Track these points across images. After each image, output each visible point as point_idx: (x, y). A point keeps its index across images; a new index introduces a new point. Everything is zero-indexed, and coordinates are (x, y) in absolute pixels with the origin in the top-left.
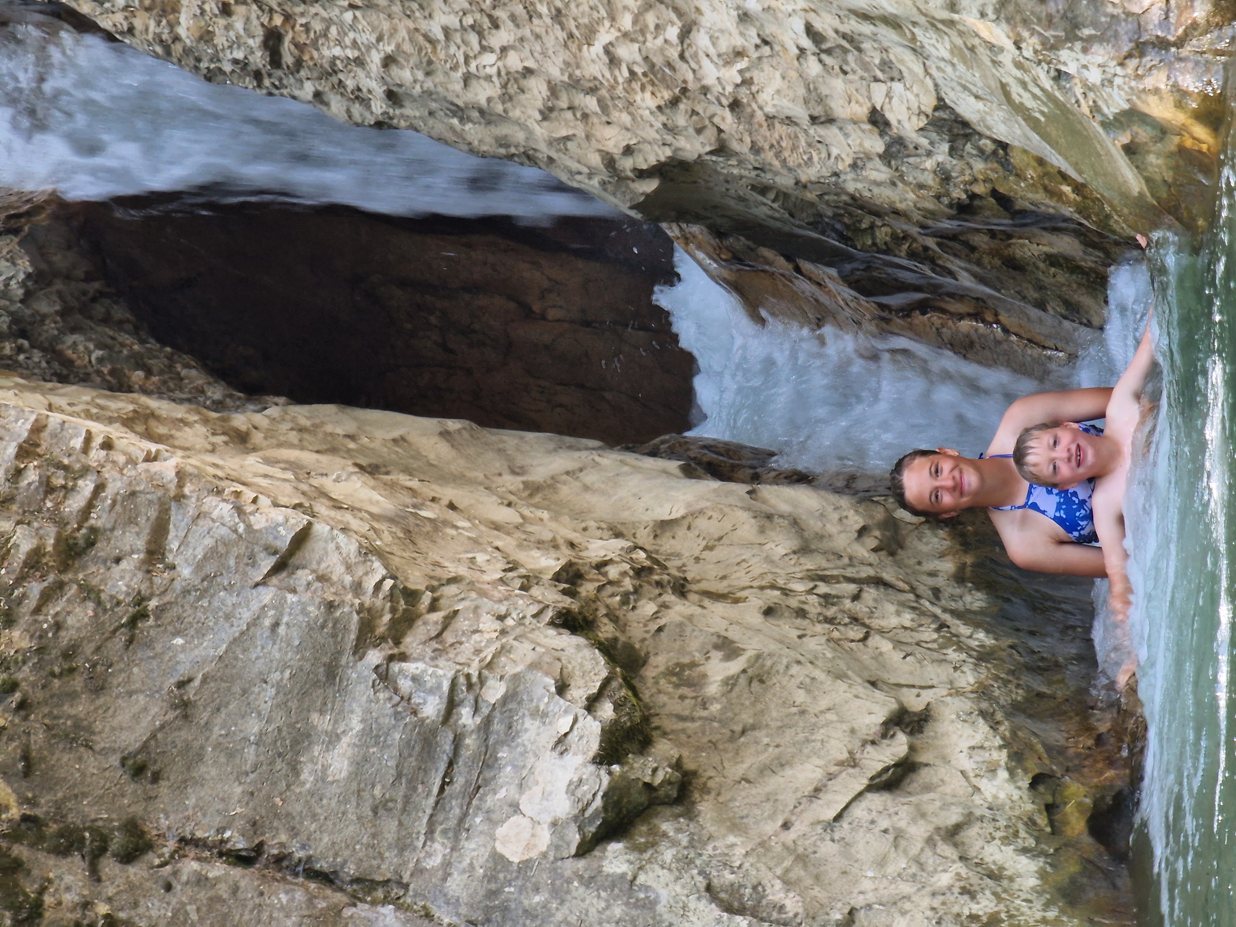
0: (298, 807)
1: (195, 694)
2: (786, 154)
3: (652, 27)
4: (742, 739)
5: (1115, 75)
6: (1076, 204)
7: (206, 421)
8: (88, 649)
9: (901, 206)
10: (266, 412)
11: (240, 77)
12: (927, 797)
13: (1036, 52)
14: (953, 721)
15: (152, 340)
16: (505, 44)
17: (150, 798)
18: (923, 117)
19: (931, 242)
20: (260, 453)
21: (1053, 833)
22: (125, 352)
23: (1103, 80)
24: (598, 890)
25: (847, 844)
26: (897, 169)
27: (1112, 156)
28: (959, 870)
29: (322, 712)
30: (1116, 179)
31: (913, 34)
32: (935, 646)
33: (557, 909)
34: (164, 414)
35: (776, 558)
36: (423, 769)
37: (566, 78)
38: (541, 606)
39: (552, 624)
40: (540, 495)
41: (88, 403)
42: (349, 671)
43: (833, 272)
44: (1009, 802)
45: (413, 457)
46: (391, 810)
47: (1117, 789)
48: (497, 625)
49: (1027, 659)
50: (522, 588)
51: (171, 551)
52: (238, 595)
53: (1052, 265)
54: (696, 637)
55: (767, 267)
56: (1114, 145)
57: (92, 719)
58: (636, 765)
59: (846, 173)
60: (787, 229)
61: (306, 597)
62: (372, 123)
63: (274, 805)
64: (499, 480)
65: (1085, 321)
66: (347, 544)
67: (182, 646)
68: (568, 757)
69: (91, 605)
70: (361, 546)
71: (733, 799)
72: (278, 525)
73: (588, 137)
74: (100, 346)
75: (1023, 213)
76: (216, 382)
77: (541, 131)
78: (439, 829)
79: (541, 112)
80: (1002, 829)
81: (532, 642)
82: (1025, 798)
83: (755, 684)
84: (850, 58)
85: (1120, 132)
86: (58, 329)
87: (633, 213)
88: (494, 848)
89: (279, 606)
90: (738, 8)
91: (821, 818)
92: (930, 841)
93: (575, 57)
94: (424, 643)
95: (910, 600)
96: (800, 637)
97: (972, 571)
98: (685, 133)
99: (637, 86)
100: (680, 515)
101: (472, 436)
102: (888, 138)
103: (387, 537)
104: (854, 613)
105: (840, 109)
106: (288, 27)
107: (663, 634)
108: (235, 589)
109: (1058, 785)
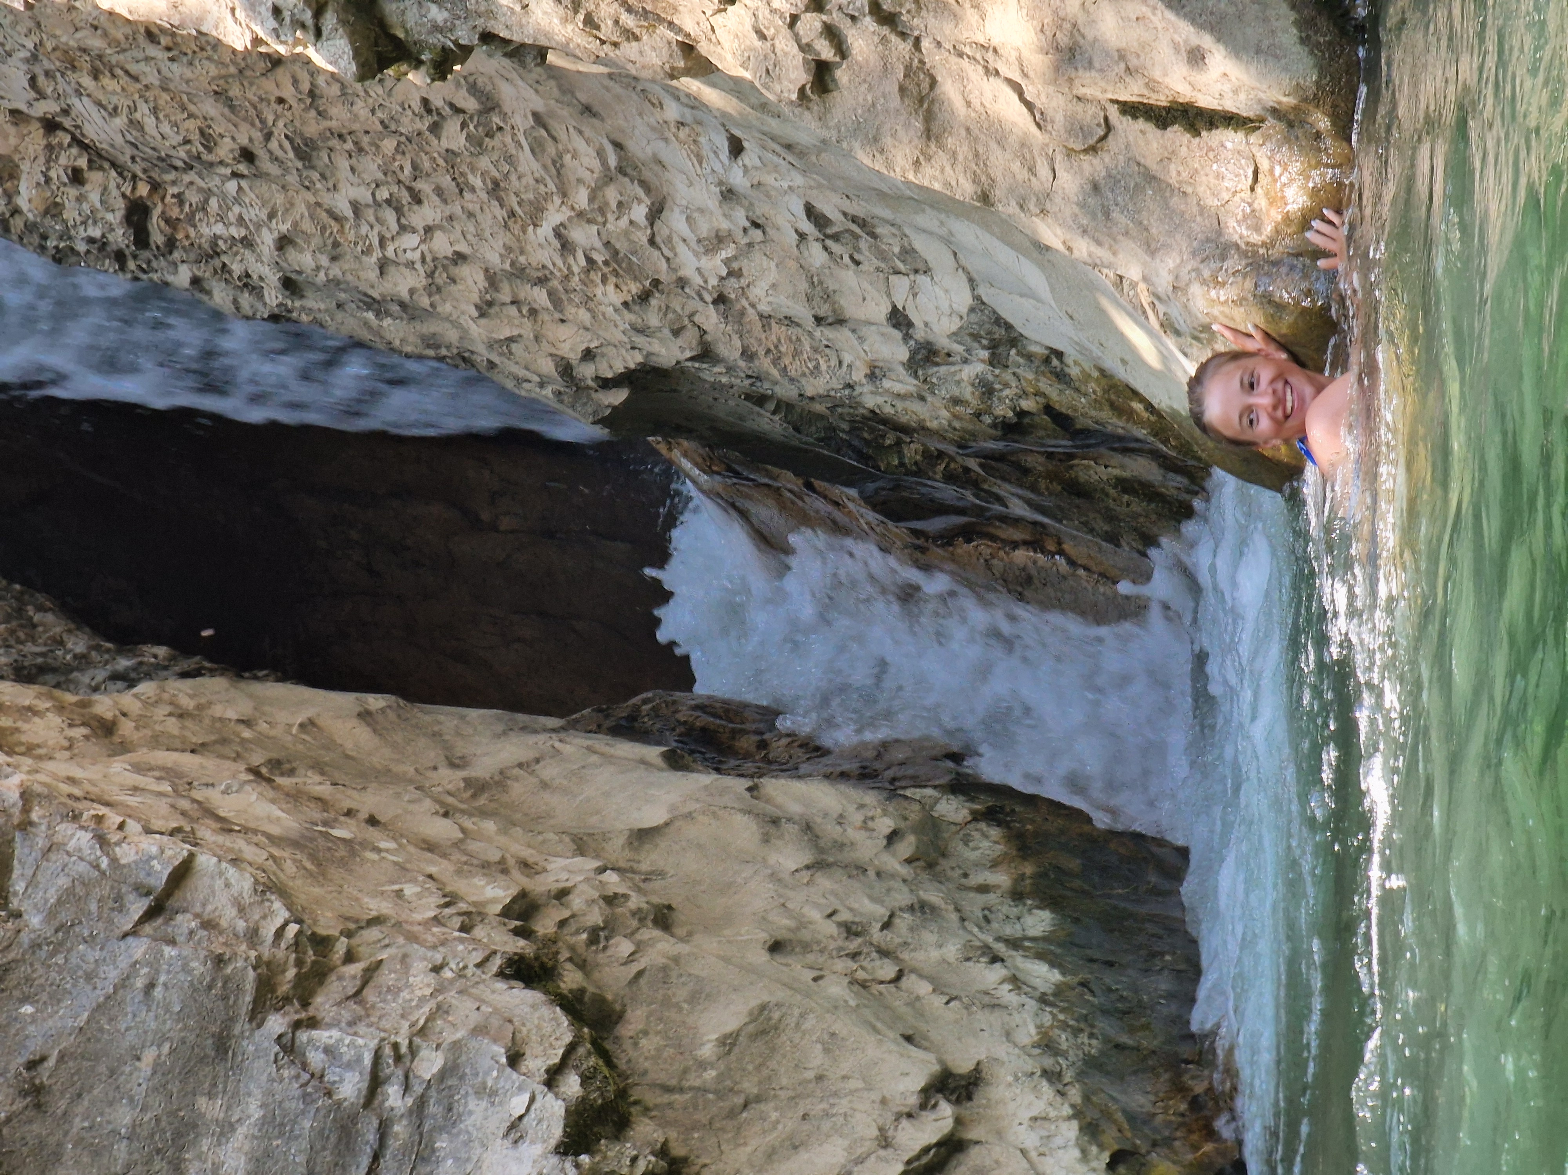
1: (50, 1077)
2: (787, 361)
3: (613, 205)
4: (744, 1115)
6: (1150, 425)
7: (60, 708)
9: (933, 424)
10: (136, 690)
11: (97, 258)
13: (1090, 253)
14: (1010, 1085)
16: (431, 223)
18: (956, 319)
19: (972, 464)
20: (129, 755)
26: (925, 380)
29: (211, 1096)
35: (786, 876)
36: (341, 1165)
37: (507, 266)
38: (487, 952)
39: (501, 974)
40: (486, 795)
42: (245, 1043)
43: (853, 492)
45: (325, 747)
47: (1218, 1166)
48: (431, 978)
49: (1102, 1000)
50: (463, 929)
51: (16, 894)
52: (101, 949)
53: (1125, 491)
54: (684, 984)
55: (770, 482)
58: (610, 1154)
59: (862, 385)
60: (794, 445)
61: (187, 951)
62: (266, 315)
64: (435, 777)
66: (238, 881)
67: (32, 1015)
68: (523, 1147)
70: (256, 882)
72: (152, 858)
73: (537, 338)
75: (1085, 432)
76: (78, 629)
77: (478, 331)
79: (477, 307)
81: (478, 999)
83: (760, 1043)
84: (863, 245)
89: (154, 963)
90: (720, 183)
93: (518, 240)
94: (339, 1004)
95: (954, 926)
96: (815, 980)
97: (1032, 884)
98: (658, 335)
99: (596, 277)
100: (662, 822)
101: (399, 716)
102: (912, 343)
103: (290, 867)
104: (883, 946)
105: (851, 308)
106: (156, 198)
107: (643, 981)
108: (98, 940)
109: (1143, 1165)
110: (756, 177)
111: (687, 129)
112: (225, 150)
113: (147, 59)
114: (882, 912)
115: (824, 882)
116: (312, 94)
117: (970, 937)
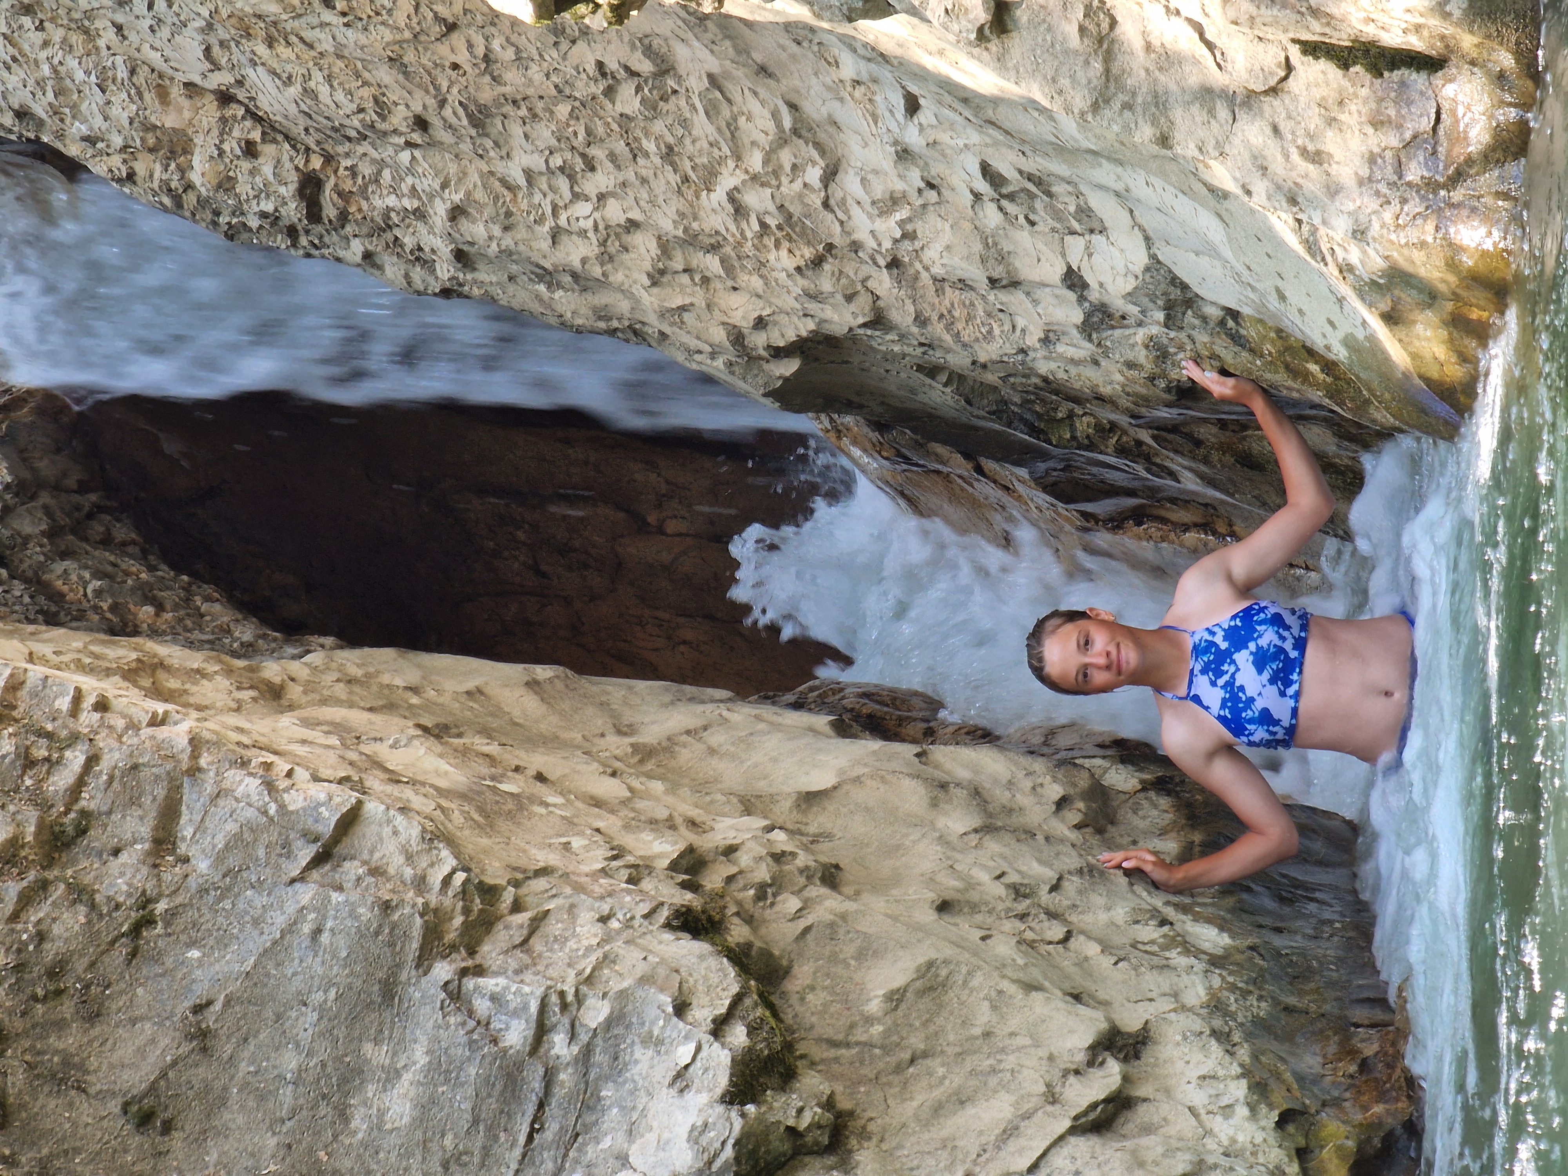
0: (348, 1163)
1: (216, 1021)
2: (960, 326)
3: (788, 168)
4: (911, 1070)
6: (1326, 387)
7: (229, 672)
8: (80, 965)
9: (1106, 390)
10: (308, 658)
11: (270, 234)
12: (1145, 1141)
14: (1178, 1044)
15: (165, 567)
16: (604, 190)
17: (160, 1153)
18: (1131, 279)
19: (1145, 436)
20: (296, 713)
22: (130, 582)
23: (1355, 231)
26: (1099, 344)
27: (1368, 327)
29: (377, 1042)
30: (1373, 355)
32: (1155, 947)
34: (175, 663)
35: (954, 839)
36: (506, 1113)
37: (680, 233)
38: (654, 904)
39: (668, 926)
40: (653, 761)
41: (79, 651)
42: (411, 990)
43: (1023, 472)
44: (1250, 1146)
45: (492, 715)
46: (466, 1165)
47: (1388, 1128)
48: (598, 928)
49: (1272, 964)
50: (630, 881)
51: (184, 839)
52: (269, 895)
54: (851, 940)
55: (940, 467)
56: (1371, 313)
57: (85, 1054)
58: (775, 1104)
59: (1035, 350)
60: (964, 419)
61: (354, 896)
62: (437, 290)
63: (318, 1161)
64: (602, 743)
65: (1341, 533)
66: (406, 828)
67: (199, 960)
68: (689, 1096)
69: (82, 909)
70: (424, 830)
71: (900, 1147)
72: (319, 805)
73: (709, 306)
74: (98, 574)
76: (245, 619)
77: (649, 300)
79: (649, 275)
81: (644, 949)
82: (1272, 1141)
83: (927, 999)
84: (1038, 205)
85: (1378, 297)
86: (44, 554)
89: (322, 907)
90: (896, 143)
91: (1013, 1169)
93: (691, 206)
94: (506, 952)
96: (983, 939)
98: (831, 301)
99: (769, 242)
100: (829, 785)
101: (567, 686)
102: (1087, 305)
103: (457, 818)
104: (1051, 907)
105: (1026, 270)
106: (329, 171)
107: (810, 937)
108: (266, 886)
109: (1312, 1124)
110: (932, 135)
111: (863, 89)
112: (399, 118)
113: (323, 25)
114: (1050, 875)
115: (993, 846)
116: (486, 58)
117: (1139, 901)
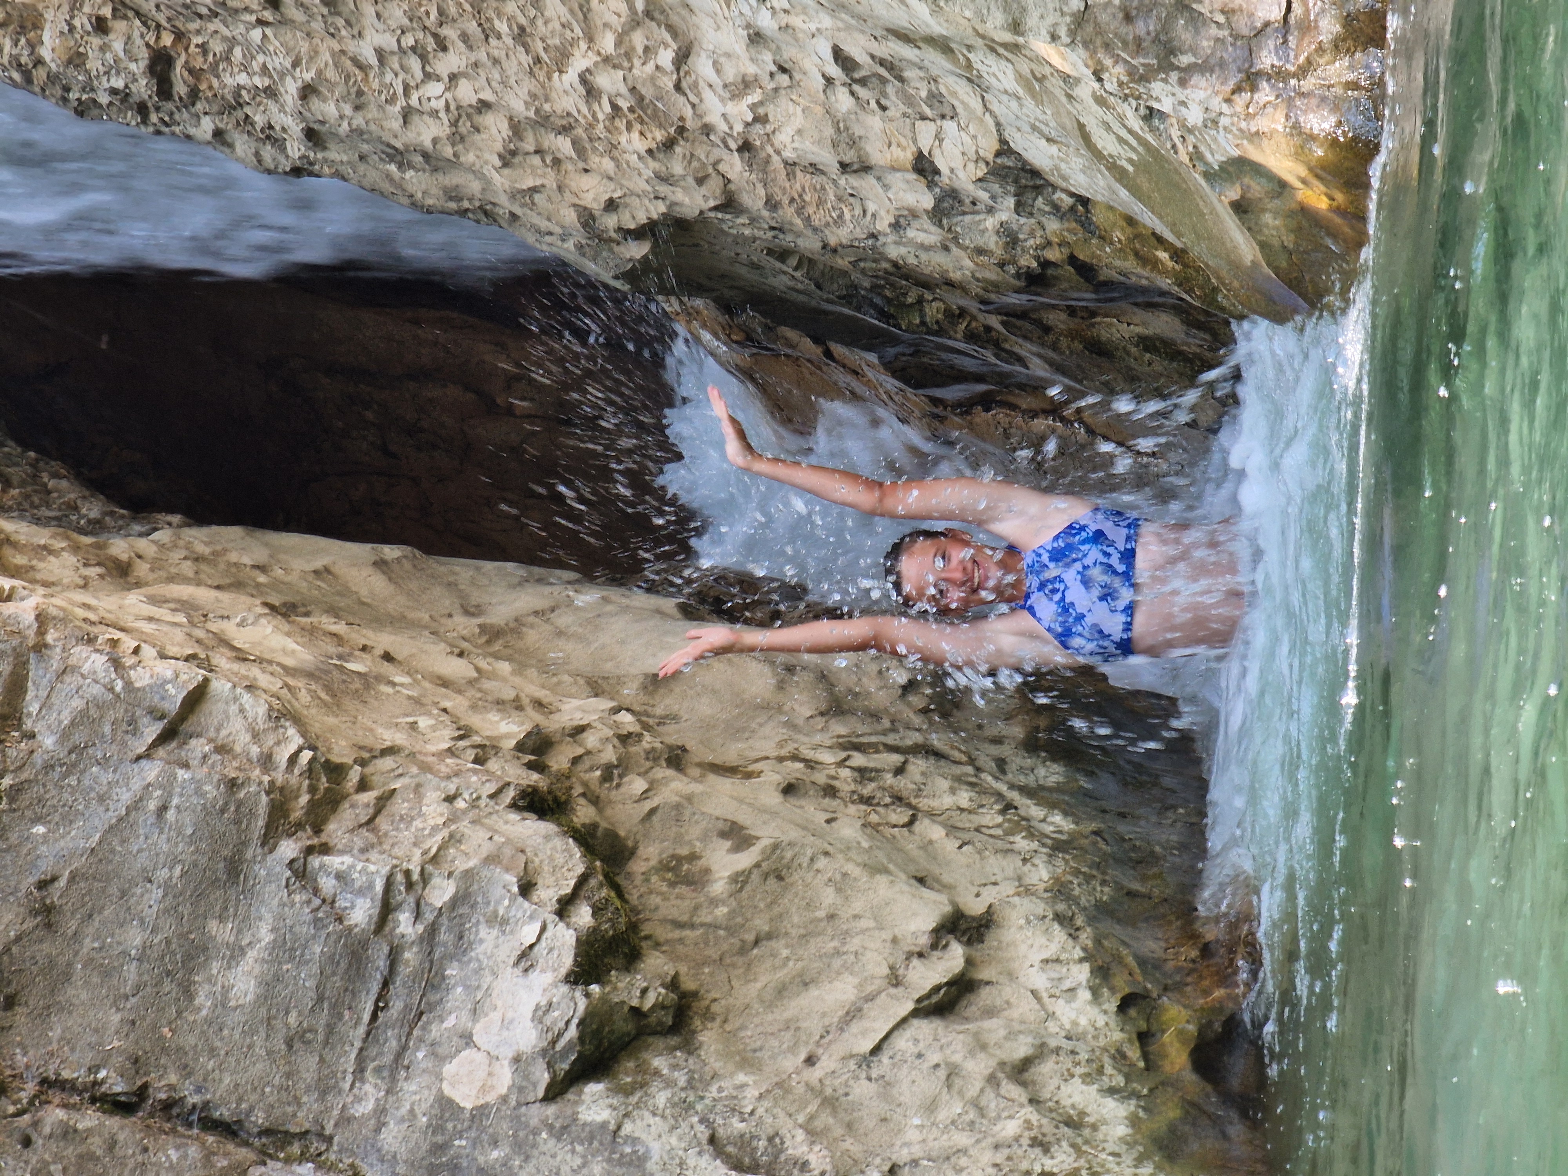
0: (191, 1040)
1: (61, 897)
2: (811, 210)
3: (640, 50)
4: (755, 951)
5: (1221, 114)
6: (1175, 274)
7: (76, 548)
9: (956, 276)
10: (156, 536)
11: (120, 110)
12: (987, 1024)
13: (1121, 84)
14: (1021, 928)
15: (12, 443)
16: (455, 71)
18: (982, 165)
19: (994, 321)
20: (143, 590)
21: (1147, 1069)
23: (1205, 120)
24: (572, 1143)
25: (888, 1084)
26: (950, 230)
27: (1217, 215)
28: (1029, 1116)
29: (222, 919)
30: (1223, 243)
31: (968, 59)
32: (999, 832)
33: (521, 1167)
34: (22, 539)
35: (800, 722)
36: (351, 991)
37: (531, 114)
38: (500, 784)
39: (514, 806)
40: (501, 641)
42: (257, 867)
43: (873, 357)
44: (1091, 1029)
45: (339, 594)
46: (310, 1042)
47: (1228, 1013)
48: (444, 808)
49: (1115, 849)
50: (477, 761)
51: (29, 715)
52: (115, 771)
53: (1147, 349)
54: (697, 822)
55: (790, 351)
56: (1220, 201)
58: (620, 985)
59: (885, 235)
60: (814, 303)
61: (201, 773)
62: (288, 169)
63: (162, 1037)
64: (449, 623)
66: (253, 706)
67: (44, 836)
68: (534, 975)
70: (271, 708)
71: (743, 1027)
72: (166, 682)
73: (560, 188)
75: (1109, 285)
76: (92, 496)
77: (500, 181)
78: (371, 1066)
79: (500, 156)
80: (1083, 1063)
81: (490, 829)
82: (1113, 1024)
83: (772, 881)
84: (890, 90)
85: (1228, 185)
87: (617, 284)
88: (440, 1090)
89: (167, 784)
90: (748, 26)
91: (855, 1051)
92: (992, 1080)
93: (543, 87)
94: (352, 831)
95: (967, 775)
96: (828, 821)
97: (1047, 737)
98: (682, 183)
99: (621, 124)
101: (415, 566)
102: (937, 190)
103: (304, 697)
104: (896, 791)
105: (877, 154)
106: (180, 48)
107: (655, 819)
108: (111, 763)
109: (1154, 1008)
110: (785, 19)
114: (896, 758)
115: (838, 726)
117: (984, 785)
